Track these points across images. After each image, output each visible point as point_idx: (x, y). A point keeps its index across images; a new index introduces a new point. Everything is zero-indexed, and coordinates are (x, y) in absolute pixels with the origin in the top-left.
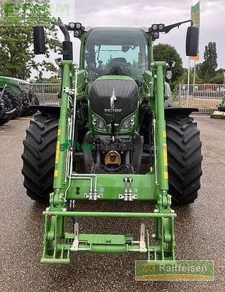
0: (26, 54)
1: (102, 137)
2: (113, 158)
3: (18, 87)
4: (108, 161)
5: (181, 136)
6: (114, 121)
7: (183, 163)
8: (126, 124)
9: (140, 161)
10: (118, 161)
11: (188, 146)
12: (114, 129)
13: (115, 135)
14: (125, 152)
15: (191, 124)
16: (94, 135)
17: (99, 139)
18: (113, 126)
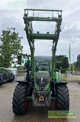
0: (11, 58)
1: (38, 92)
2: (42, 99)
3: (7, 71)
4: (40, 100)
5: (63, 91)
6: (42, 86)
7: (64, 100)
8: (46, 87)
9: (50, 100)
10: (43, 100)
11: (65, 95)
12: (42, 89)
13: (42, 91)
14: (45, 97)
15: (66, 87)
16: (36, 91)
17: (37, 92)
18: (42, 88)
